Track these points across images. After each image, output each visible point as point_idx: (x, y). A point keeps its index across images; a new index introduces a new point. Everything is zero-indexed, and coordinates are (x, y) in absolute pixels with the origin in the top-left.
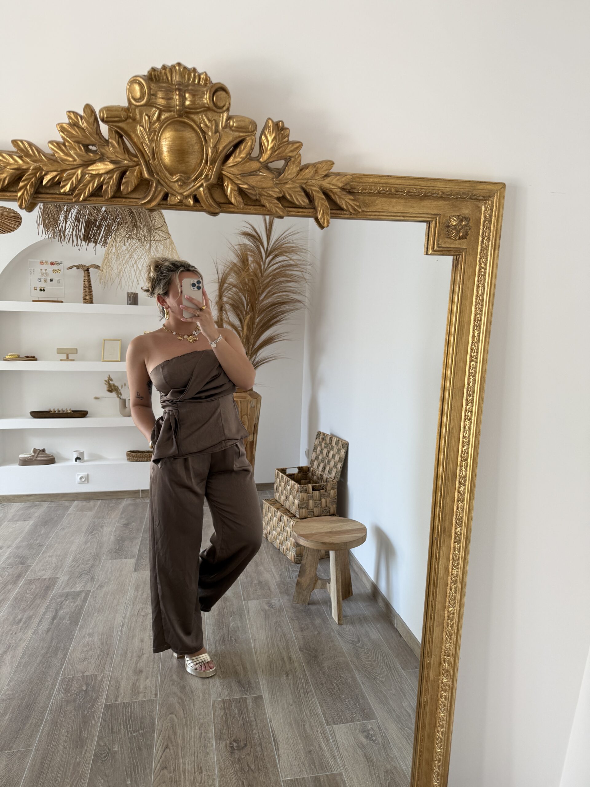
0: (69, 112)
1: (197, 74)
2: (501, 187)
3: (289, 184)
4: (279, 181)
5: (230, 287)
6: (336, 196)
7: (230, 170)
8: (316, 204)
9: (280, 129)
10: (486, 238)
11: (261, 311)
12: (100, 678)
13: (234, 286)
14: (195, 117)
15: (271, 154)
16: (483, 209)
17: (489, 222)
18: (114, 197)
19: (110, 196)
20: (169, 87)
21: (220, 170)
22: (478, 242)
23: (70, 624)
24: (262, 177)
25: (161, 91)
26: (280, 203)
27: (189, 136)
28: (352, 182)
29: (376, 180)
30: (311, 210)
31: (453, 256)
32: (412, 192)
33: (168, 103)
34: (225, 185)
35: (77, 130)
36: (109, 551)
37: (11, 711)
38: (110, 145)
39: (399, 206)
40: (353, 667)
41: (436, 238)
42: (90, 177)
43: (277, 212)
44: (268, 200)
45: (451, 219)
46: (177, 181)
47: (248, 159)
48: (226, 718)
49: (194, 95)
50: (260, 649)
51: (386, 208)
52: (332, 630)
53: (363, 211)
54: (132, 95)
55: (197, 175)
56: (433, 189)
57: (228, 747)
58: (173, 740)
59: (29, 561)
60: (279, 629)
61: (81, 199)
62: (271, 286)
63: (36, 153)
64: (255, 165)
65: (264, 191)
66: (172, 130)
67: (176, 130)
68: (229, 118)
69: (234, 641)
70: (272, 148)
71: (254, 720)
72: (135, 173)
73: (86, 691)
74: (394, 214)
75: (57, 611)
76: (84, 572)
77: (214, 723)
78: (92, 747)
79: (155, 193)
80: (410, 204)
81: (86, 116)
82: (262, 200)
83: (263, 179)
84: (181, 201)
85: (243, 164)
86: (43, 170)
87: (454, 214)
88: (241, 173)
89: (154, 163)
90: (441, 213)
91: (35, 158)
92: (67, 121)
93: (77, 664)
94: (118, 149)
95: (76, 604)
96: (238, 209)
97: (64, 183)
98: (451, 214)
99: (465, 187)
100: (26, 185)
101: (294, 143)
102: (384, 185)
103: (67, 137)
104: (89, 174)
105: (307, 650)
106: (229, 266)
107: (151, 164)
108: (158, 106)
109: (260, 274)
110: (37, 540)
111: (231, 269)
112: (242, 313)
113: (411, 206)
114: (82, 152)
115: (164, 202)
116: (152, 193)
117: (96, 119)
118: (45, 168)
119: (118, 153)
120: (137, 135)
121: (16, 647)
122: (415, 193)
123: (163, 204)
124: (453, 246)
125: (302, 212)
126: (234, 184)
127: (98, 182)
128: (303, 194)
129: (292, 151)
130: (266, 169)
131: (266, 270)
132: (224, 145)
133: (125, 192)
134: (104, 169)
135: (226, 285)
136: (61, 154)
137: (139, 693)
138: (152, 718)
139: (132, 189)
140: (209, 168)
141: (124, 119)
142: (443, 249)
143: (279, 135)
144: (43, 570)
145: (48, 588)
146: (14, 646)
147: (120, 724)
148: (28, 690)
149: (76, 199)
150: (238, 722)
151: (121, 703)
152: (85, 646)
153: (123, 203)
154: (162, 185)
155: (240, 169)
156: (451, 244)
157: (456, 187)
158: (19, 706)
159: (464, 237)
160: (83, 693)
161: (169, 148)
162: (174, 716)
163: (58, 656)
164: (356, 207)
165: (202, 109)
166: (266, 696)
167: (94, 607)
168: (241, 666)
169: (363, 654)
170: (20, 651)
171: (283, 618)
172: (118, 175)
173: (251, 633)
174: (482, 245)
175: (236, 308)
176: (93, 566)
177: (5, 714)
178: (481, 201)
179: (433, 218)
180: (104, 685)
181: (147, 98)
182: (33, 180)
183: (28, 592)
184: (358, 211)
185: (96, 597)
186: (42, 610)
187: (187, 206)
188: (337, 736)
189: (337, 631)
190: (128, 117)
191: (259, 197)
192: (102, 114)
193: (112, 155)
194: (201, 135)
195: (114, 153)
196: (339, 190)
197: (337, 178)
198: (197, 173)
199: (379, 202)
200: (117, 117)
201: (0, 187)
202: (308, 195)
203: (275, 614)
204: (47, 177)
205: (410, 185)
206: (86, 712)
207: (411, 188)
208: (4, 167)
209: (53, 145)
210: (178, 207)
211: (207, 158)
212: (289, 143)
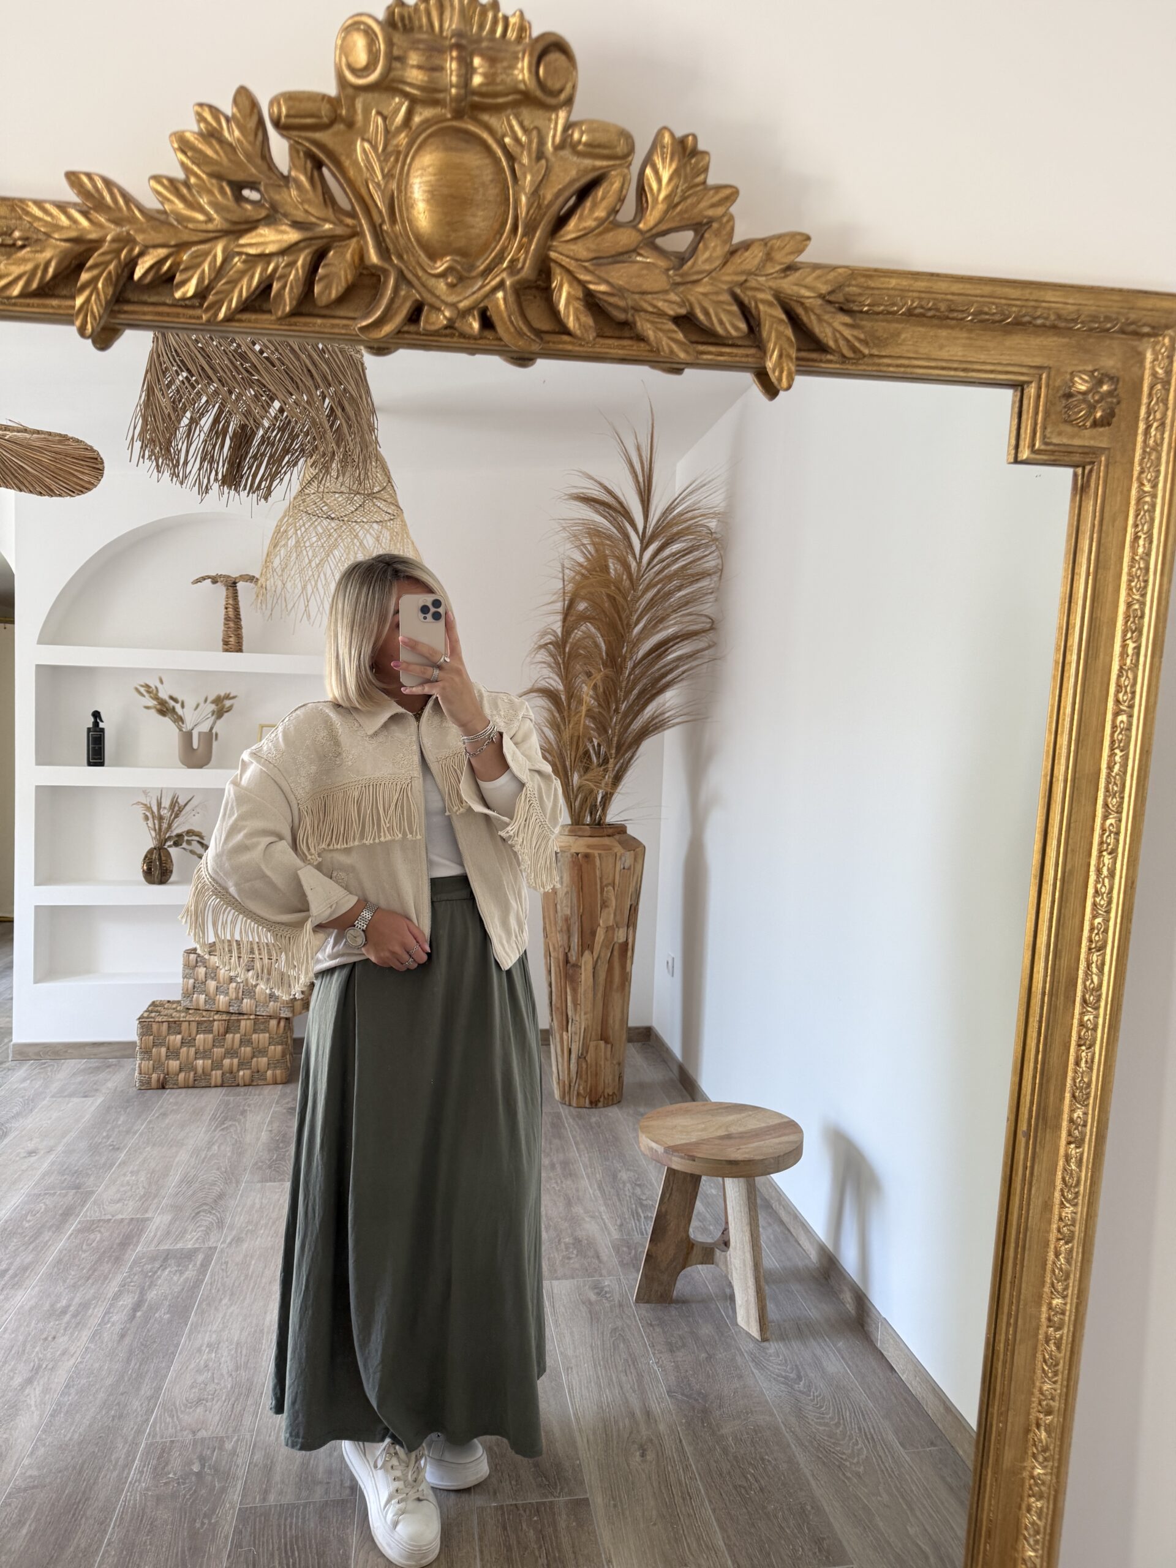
0: (202, 105)
1: (500, 15)
3: (705, 285)
4: (682, 276)
6: (813, 317)
7: (568, 249)
8: (765, 334)
9: (688, 151)
10: (1155, 425)
12: (231, 1446)
14: (492, 120)
15: (666, 212)
16: (1149, 356)
17: (1163, 387)
18: (295, 313)
19: (288, 309)
20: (435, 41)
21: (545, 247)
22: (1136, 434)
23: (170, 1321)
24: (643, 266)
25: (417, 49)
26: (682, 331)
27: (478, 163)
28: (849, 286)
29: (905, 283)
30: (752, 351)
31: (1075, 466)
32: (986, 314)
33: (431, 81)
34: (554, 285)
35: (217, 147)
36: (256, 1163)
37: (35, 1517)
38: (292, 185)
39: (955, 346)
40: (788, 1436)
41: (1039, 424)
42: (245, 262)
43: (672, 352)
44: (652, 322)
45: (1076, 379)
46: (443, 275)
47: (611, 222)
48: (509, 1549)
49: (491, 61)
50: (581, 1389)
51: (925, 349)
52: (739, 1350)
53: (872, 356)
54: (346, 61)
55: (491, 262)
56: (1036, 308)
59: (91, 1181)
60: (621, 1345)
61: (221, 315)
63: (121, 201)
64: (625, 238)
65: (646, 301)
66: (438, 147)
67: (448, 149)
68: (569, 126)
70: (667, 197)
71: (572, 1555)
72: (348, 256)
73: (199, 1475)
74: (944, 364)
75: (142, 1293)
76: (205, 1207)
77: (482, 1560)
79: (392, 301)
80: (979, 343)
81: (238, 115)
82: (639, 324)
83: (645, 272)
84: (450, 325)
85: (600, 234)
86: (136, 243)
87: (1080, 368)
88: (591, 255)
89: (393, 231)
90: (1049, 363)
91: (118, 216)
92: (196, 129)
93: (182, 1412)
94: (312, 195)
95: (185, 1276)
96: (581, 345)
97: (184, 276)
98: (1074, 368)
99: (1110, 303)
100: (94, 281)
101: (718, 188)
102: (923, 295)
103: (193, 163)
104: (240, 254)
105: (687, 1396)
107: (387, 232)
108: (408, 89)
110: (108, 1137)
113: (981, 347)
114: (228, 199)
115: (412, 328)
116: (385, 302)
117: (261, 122)
118: (139, 238)
119: (310, 205)
120: (356, 163)
121: (52, 1369)
122: (994, 314)
123: (408, 332)
124: (1077, 442)
125: (729, 354)
126: (575, 284)
127: (261, 274)
128: (735, 308)
129: (713, 206)
130: (651, 250)
132: (555, 190)
133: (323, 301)
134: (278, 241)
136: (180, 206)
137: (315, 1482)
138: (343, 1542)
139: (340, 294)
140: (520, 241)
141: (325, 120)
142: (1056, 448)
143: (685, 165)
144: (119, 1201)
145: (126, 1242)
146: (50, 1366)
147: (272, 1555)
148: (74, 1468)
149: (209, 314)
150: (536, 1561)
151: (275, 1506)
152: (199, 1371)
153: (317, 329)
154: (410, 284)
155: (593, 246)
156: (1073, 437)
157: (1091, 302)
158: (53, 1504)
159: (1105, 422)
160: (194, 1478)
161: (428, 192)
163: (142, 1392)
164: (857, 344)
165: (511, 99)
166: (597, 1499)
167: (223, 1285)
169: (810, 1408)
170: (61, 1376)
171: (628, 1322)
172: (309, 259)
173: (561, 1353)
174: (1145, 441)
176: (221, 1196)
177: (21, 1523)
178: (1145, 340)
179: (1033, 375)
180: (240, 1461)
181: (384, 66)
182: (112, 267)
183: (84, 1247)
184: (861, 352)
185: (227, 1263)
186: (113, 1287)
187: (465, 337)
189: (751, 1353)
190: (335, 119)
191: (633, 316)
192: (276, 110)
193: (296, 208)
194: (504, 163)
195: (302, 203)
196: (819, 302)
197: (818, 272)
198: (493, 254)
199: (908, 335)
200: (311, 116)
201: (35, 285)
202: (746, 312)
203: (612, 1311)
204: (144, 262)
205: (982, 296)
206: (198, 1525)
207: (985, 304)
208: (47, 236)
209: (160, 183)
210: (443, 339)
211: (516, 218)
212: (706, 187)
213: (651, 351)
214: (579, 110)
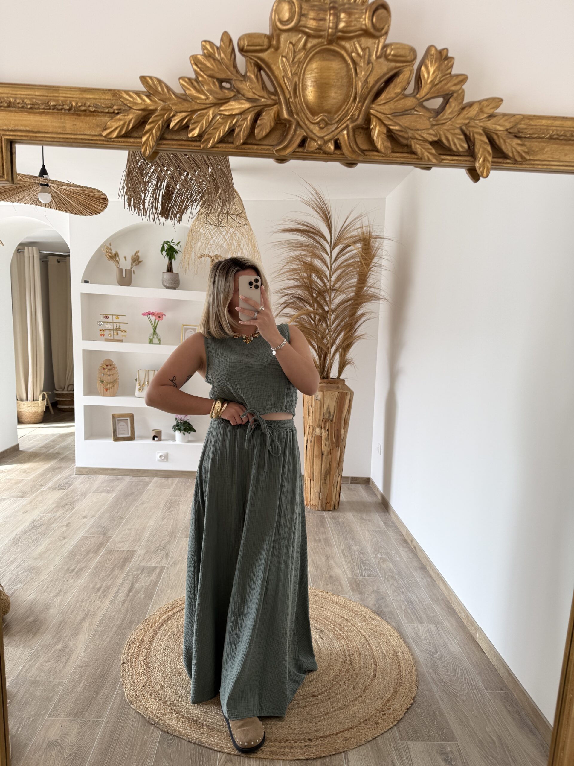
0: (205, 41)
3: (448, 126)
4: (437, 121)
6: (502, 141)
7: (381, 109)
8: (476, 150)
9: (443, 58)
14: (347, 45)
15: (431, 88)
18: (245, 143)
19: (242, 141)
20: (322, 6)
21: (369, 108)
23: (145, 598)
24: (418, 116)
25: (313, 10)
26: (435, 148)
27: (339, 66)
28: (521, 124)
29: (550, 122)
30: (469, 158)
33: (318, 26)
34: (372, 127)
35: (213, 62)
36: (185, 529)
37: (86, 678)
38: (247, 80)
40: (429, 677)
42: (222, 119)
43: (429, 159)
44: (420, 144)
46: (318, 123)
47: (403, 95)
49: (349, 15)
51: (557, 156)
53: (530, 160)
54: (278, 16)
55: (343, 115)
61: (210, 145)
63: (166, 90)
64: (409, 102)
65: (418, 134)
66: (320, 59)
67: (325, 60)
68: (385, 46)
70: (432, 81)
72: (272, 115)
74: (567, 164)
75: (132, 585)
76: (160, 548)
79: (293, 136)
81: (223, 47)
82: (413, 145)
83: (418, 119)
84: (320, 148)
85: (397, 101)
86: (171, 110)
88: (392, 112)
89: (295, 102)
91: (164, 97)
92: (201, 53)
94: (257, 84)
95: (151, 579)
96: (383, 157)
97: (194, 126)
100: (151, 129)
101: (457, 76)
102: (558, 128)
103: (201, 70)
104: (220, 114)
107: (292, 102)
108: (307, 30)
110: (117, 513)
114: (216, 88)
115: (300, 150)
116: (289, 137)
117: (233, 49)
118: (174, 108)
119: (256, 90)
120: (278, 67)
121: (94, 615)
123: (298, 152)
125: (456, 161)
126: (383, 126)
127: (230, 124)
128: (461, 137)
130: (421, 108)
132: (376, 79)
133: (259, 137)
134: (239, 108)
136: (193, 92)
139: (266, 134)
140: (357, 106)
141: (265, 47)
143: (441, 65)
144: (123, 542)
145: (126, 560)
146: (93, 613)
148: (103, 659)
149: (204, 145)
153: (255, 151)
154: (301, 127)
155: (393, 107)
158: (94, 674)
161: (314, 81)
164: (523, 154)
165: (357, 33)
167: (168, 584)
169: (441, 666)
170: (97, 619)
172: (253, 116)
176: (168, 542)
177: (80, 681)
181: (297, 19)
182: (160, 122)
183: (108, 562)
184: (525, 158)
185: (170, 574)
186: (119, 581)
187: (325, 154)
190: (270, 46)
191: (411, 141)
192: (242, 43)
193: (249, 91)
194: (352, 66)
195: (251, 89)
196: (505, 132)
197: (506, 118)
198: (343, 112)
199: (549, 149)
200: (259, 45)
201: (123, 132)
202: (468, 138)
204: (175, 120)
208: (130, 108)
209: (184, 81)
210: (315, 155)
211: (356, 94)
212: (452, 76)
213: (417, 159)
214: (390, 39)
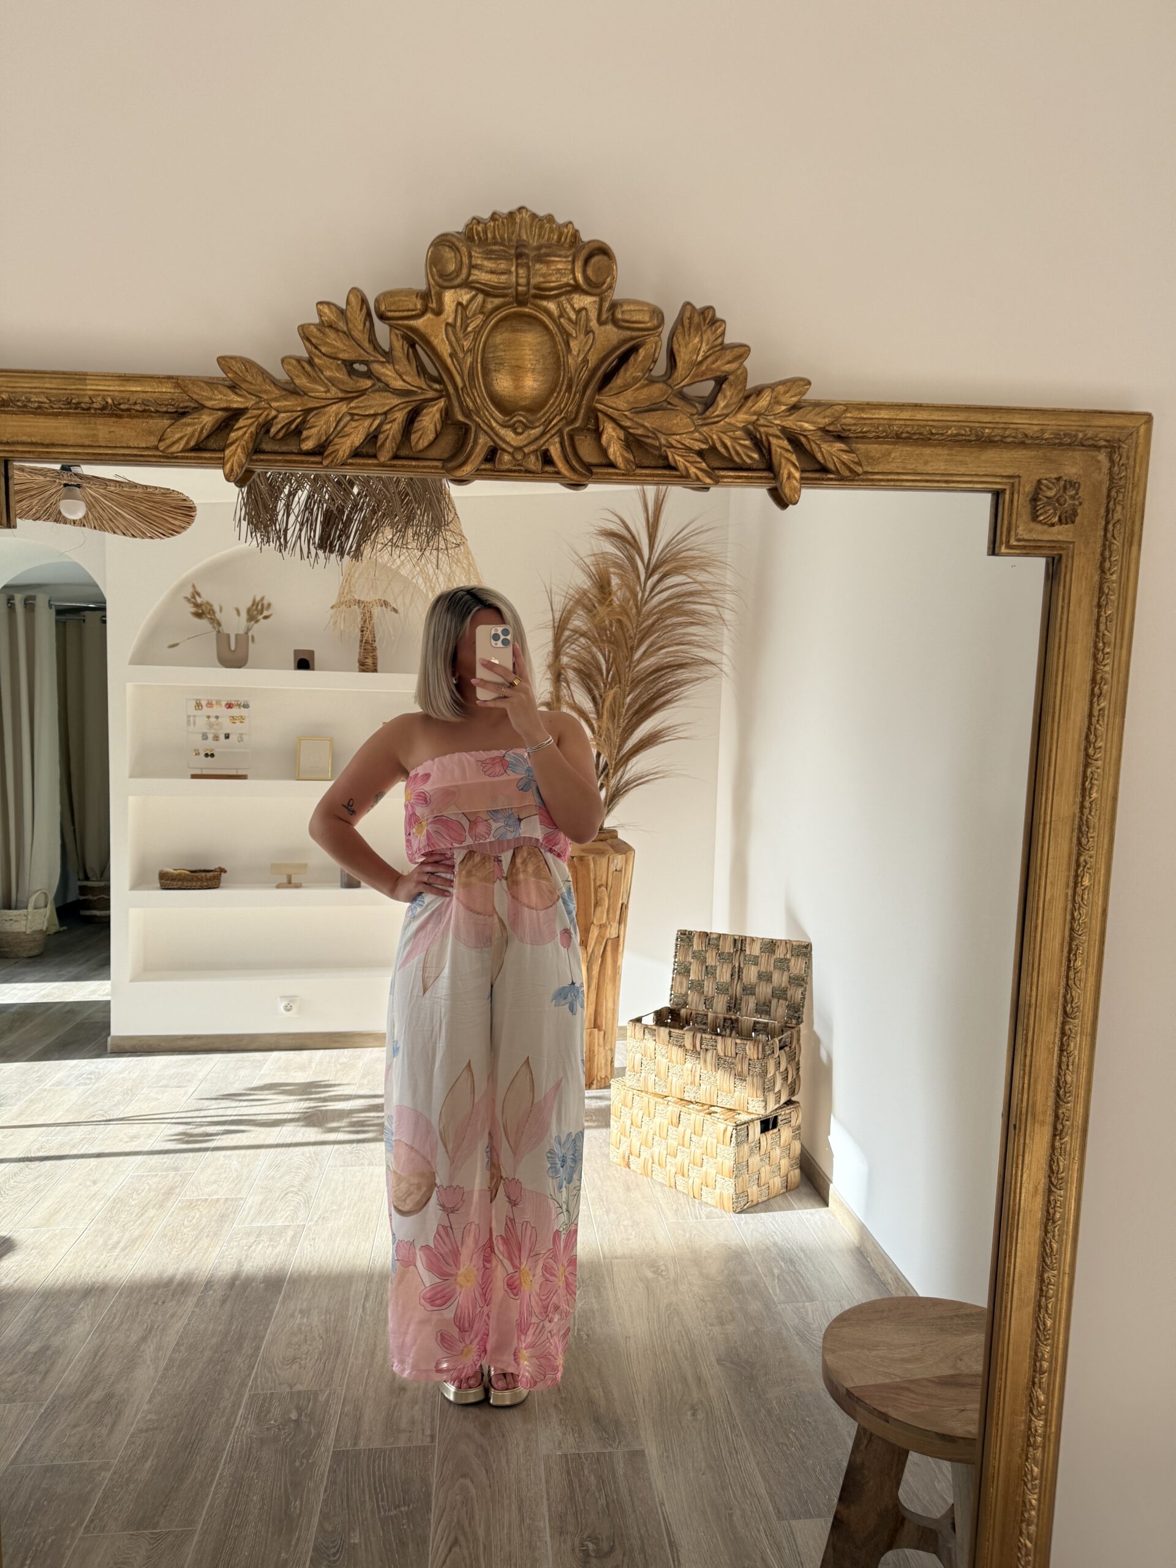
0: (322, 303)
1: (555, 227)
2: (1143, 421)
3: (724, 426)
4: (705, 419)
5: (575, 637)
6: (814, 445)
7: (612, 402)
8: (775, 461)
9: (708, 320)
10: (1113, 521)
11: (636, 683)
12: (324, 1399)
13: (583, 635)
14: (552, 306)
15: (691, 370)
16: (1107, 464)
18: (396, 457)
19: (391, 454)
20: (505, 251)
21: (592, 398)
22: (1098, 529)
23: (266, 1289)
24: (672, 412)
25: (491, 260)
26: (704, 460)
27: (538, 339)
28: (845, 418)
29: (892, 413)
30: (766, 474)
31: (1047, 557)
32: (963, 435)
34: (601, 429)
35: (336, 336)
37: (156, 1454)
38: (393, 361)
39: (937, 460)
41: (1014, 521)
42: (355, 420)
43: (698, 479)
44: (681, 456)
45: (1042, 486)
46: (512, 425)
47: (646, 379)
48: (573, 1491)
49: (548, 263)
50: (638, 1355)
51: (910, 467)
52: (785, 1324)
53: (866, 473)
54: (438, 267)
55: (551, 414)
56: (1005, 429)
57: (577, 1551)
58: (467, 1529)
59: (189, 1164)
60: (676, 1319)
61: (337, 461)
62: (654, 633)
63: (258, 378)
64: (658, 391)
65: (676, 440)
66: (507, 330)
67: (514, 331)
68: (612, 306)
69: (585, 1337)
70: (691, 357)
71: (628, 1498)
72: (438, 413)
73: (297, 1422)
74: (928, 478)
75: (239, 1264)
76: (292, 1189)
77: (548, 1500)
78: (309, 1534)
79: (474, 446)
80: (959, 458)
81: (350, 310)
82: (670, 457)
83: (674, 417)
84: (518, 462)
85: (638, 389)
86: (270, 408)
87: (1048, 476)
88: (631, 406)
89: (473, 394)
90: (1021, 473)
91: (258, 389)
92: (317, 321)
93: (280, 1369)
94: (408, 366)
95: (278, 1250)
96: (623, 475)
97: (309, 433)
98: (1041, 476)
99: (1069, 423)
100: (240, 437)
101: (733, 346)
102: (908, 423)
103: (316, 348)
104: (352, 415)
105: (735, 1365)
106: (573, 597)
107: (467, 393)
108: (483, 287)
109: (634, 611)
111: (578, 602)
112: (597, 686)
113: (962, 461)
114: (343, 375)
115: (488, 466)
116: (467, 449)
117: (369, 314)
118: (275, 406)
119: (408, 377)
120: (442, 341)
121: (164, 1330)
122: (969, 436)
123: (484, 470)
124: (1046, 537)
125: (747, 477)
126: (618, 427)
127: (368, 429)
128: (747, 443)
130: (680, 398)
131: (646, 602)
132: (601, 356)
133: (417, 448)
134: (381, 405)
135: (567, 633)
136: (304, 379)
137: (399, 1431)
138: (426, 1483)
139: (430, 442)
140: (573, 399)
141: (418, 312)
142: (1027, 544)
143: (705, 333)
144: (215, 1182)
145: (223, 1219)
146: (161, 1327)
147: (364, 1492)
148: (188, 1413)
149: (327, 461)
150: (597, 1502)
151: (365, 1450)
152: (293, 1334)
153: (411, 468)
154: (486, 433)
155: (631, 400)
156: (1043, 533)
157: (1053, 422)
158: (171, 1444)
159: (1069, 520)
160: (292, 1425)
161: (500, 363)
162: (468, 1482)
163: (244, 1351)
164: (852, 465)
165: (564, 289)
166: (652, 1451)
167: (311, 1258)
168: (601, 1389)
170: (171, 1338)
171: (682, 1298)
172: (406, 416)
173: (620, 1324)
174: (1105, 535)
175: (587, 676)
176: (307, 1178)
177: (145, 1457)
178: (1103, 450)
179: (1006, 484)
180: (332, 1412)
181: (465, 274)
182: (253, 429)
183: (186, 1223)
184: (855, 472)
185: (314, 1239)
186: (212, 1259)
187: (530, 472)
188: (799, 1541)
189: (796, 1328)
190: (426, 309)
191: (666, 451)
192: (380, 305)
193: (395, 379)
194: (559, 338)
195: (401, 375)
196: (820, 433)
197: (818, 410)
198: (552, 408)
199: (898, 454)
200: (409, 310)
201: (192, 443)
202: (758, 444)
203: (667, 1288)
204: (277, 423)
205: (959, 421)
206: (297, 1464)
207: (961, 427)
208: (203, 407)
209: (289, 363)
210: (513, 474)
211: (571, 380)
212: (723, 347)
213: (683, 477)
214: (618, 294)
